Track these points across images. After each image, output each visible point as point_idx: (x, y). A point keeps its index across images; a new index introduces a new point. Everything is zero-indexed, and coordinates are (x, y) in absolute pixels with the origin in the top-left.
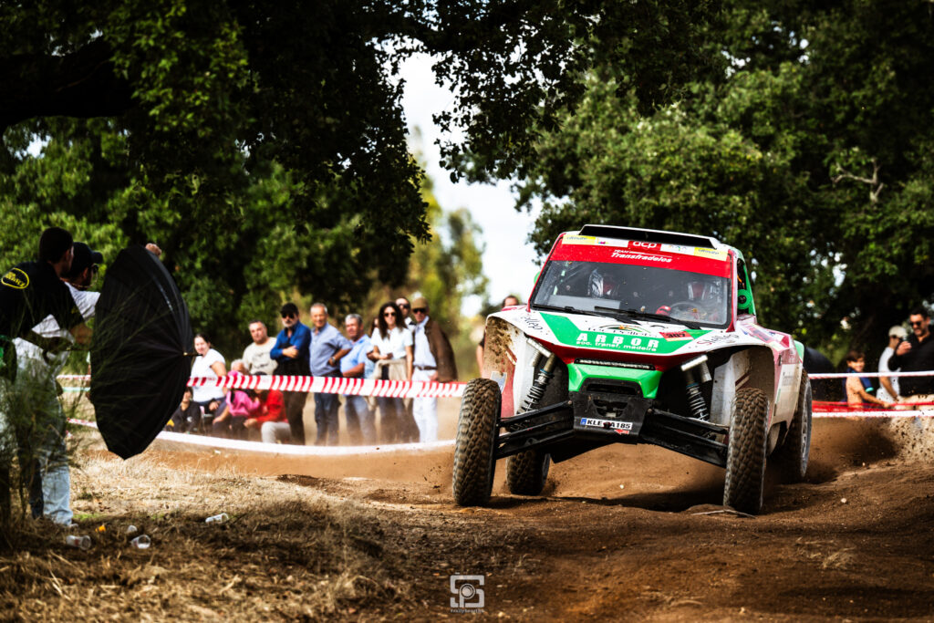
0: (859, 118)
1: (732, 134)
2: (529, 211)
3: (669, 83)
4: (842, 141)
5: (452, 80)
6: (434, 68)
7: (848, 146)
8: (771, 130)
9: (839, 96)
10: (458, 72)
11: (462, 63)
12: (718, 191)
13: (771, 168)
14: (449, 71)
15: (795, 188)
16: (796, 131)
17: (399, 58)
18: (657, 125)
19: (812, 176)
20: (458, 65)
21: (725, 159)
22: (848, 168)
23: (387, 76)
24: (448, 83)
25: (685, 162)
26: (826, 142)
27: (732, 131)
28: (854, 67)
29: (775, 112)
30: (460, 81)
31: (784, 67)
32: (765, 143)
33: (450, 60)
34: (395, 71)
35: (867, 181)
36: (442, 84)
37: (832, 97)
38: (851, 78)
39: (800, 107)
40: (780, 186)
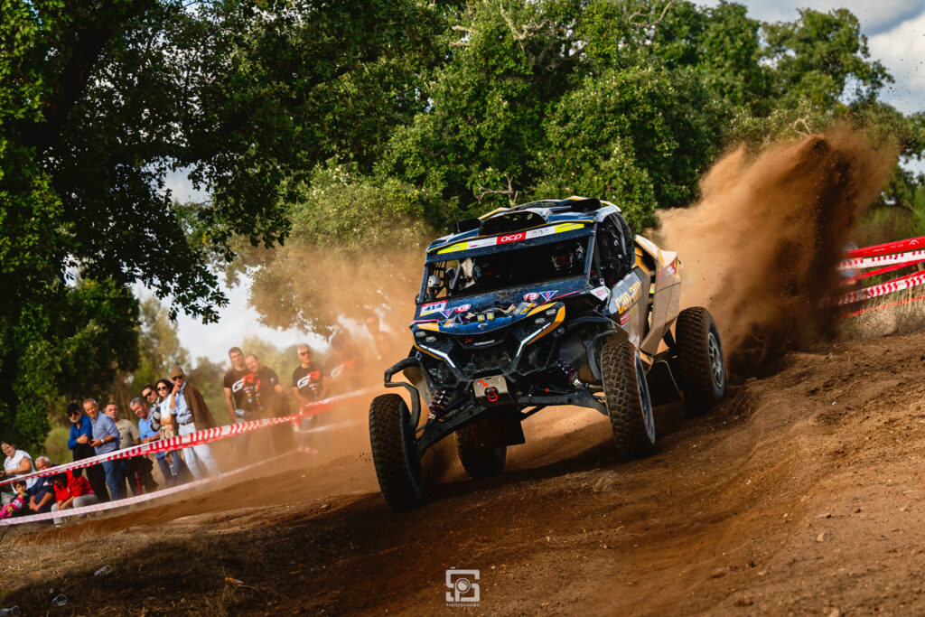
0: (487, 145)
1: (391, 181)
2: (238, 284)
3: (379, 143)
4: (477, 166)
5: (206, 183)
6: (189, 177)
7: (484, 167)
8: (423, 170)
9: (467, 131)
10: (209, 175)
11: (210, 168)
12: (391, 227)
13: (428, 200)
14: (202, 176)
15: (449, 211)
16: (439, 167)
17: (160, 175)
18: (327, 189)
19: (460, 199)
20: (208, 170)
21: (391, 201)
22: (487, 186)
23: (155, 190)
24: (203, 186)
25: (359, 212)
26: (464, 169)
27: (390, 179)
28: (474, 104)
29: (420, 156)
30: (213, 183)
31: (417, 118)
32: (420, 181)
33: (201, 168)
34: (161, 185)
35: (505, 192)
36: (199, 188)
37: (462, 134)
38: (473, 114)
39: (438, 148)
40: (438, 213)
